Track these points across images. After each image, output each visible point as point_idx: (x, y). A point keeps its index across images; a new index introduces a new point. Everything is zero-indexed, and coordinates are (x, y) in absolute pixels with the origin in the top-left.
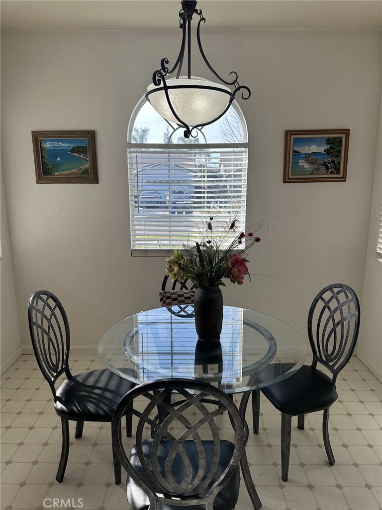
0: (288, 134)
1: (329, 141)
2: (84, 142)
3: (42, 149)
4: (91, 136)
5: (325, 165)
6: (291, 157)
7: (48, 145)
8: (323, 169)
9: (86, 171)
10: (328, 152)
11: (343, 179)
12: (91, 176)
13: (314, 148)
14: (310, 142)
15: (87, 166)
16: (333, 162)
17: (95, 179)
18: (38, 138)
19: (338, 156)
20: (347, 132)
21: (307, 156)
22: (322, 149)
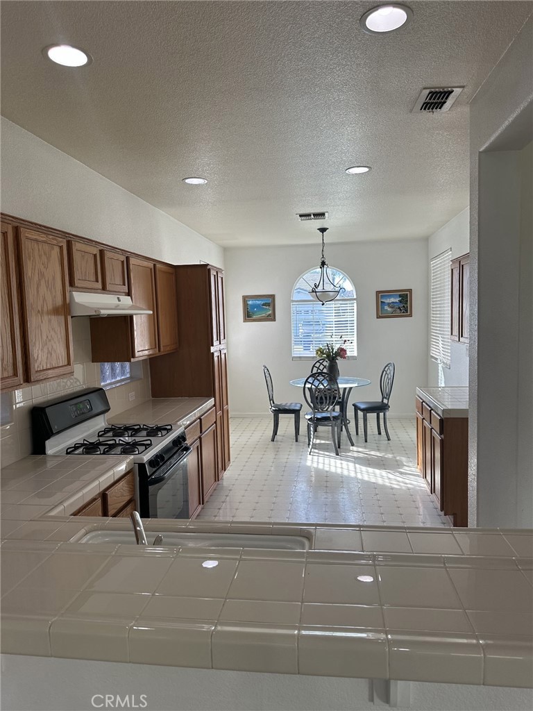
0: (378, 293)
1: (400, 296)
2: (269, 301)
3: (247, 304)
4: (273, 297)
5: (399, 308)
6: (380, 305)
7: (250, 303)
8: (398, 311)
9: (269, 315)
10: (400, 301)
11: (410, 315)
12: (272, 318)
13: (392, 300)
14: (390, 296)
15: (270, 312)
16: (404, 307)
17: (274, 320)
18: (245, 299)
19: (406, 304)
20: (410, 291)
21: (389, 304)
22: (397, 300)
